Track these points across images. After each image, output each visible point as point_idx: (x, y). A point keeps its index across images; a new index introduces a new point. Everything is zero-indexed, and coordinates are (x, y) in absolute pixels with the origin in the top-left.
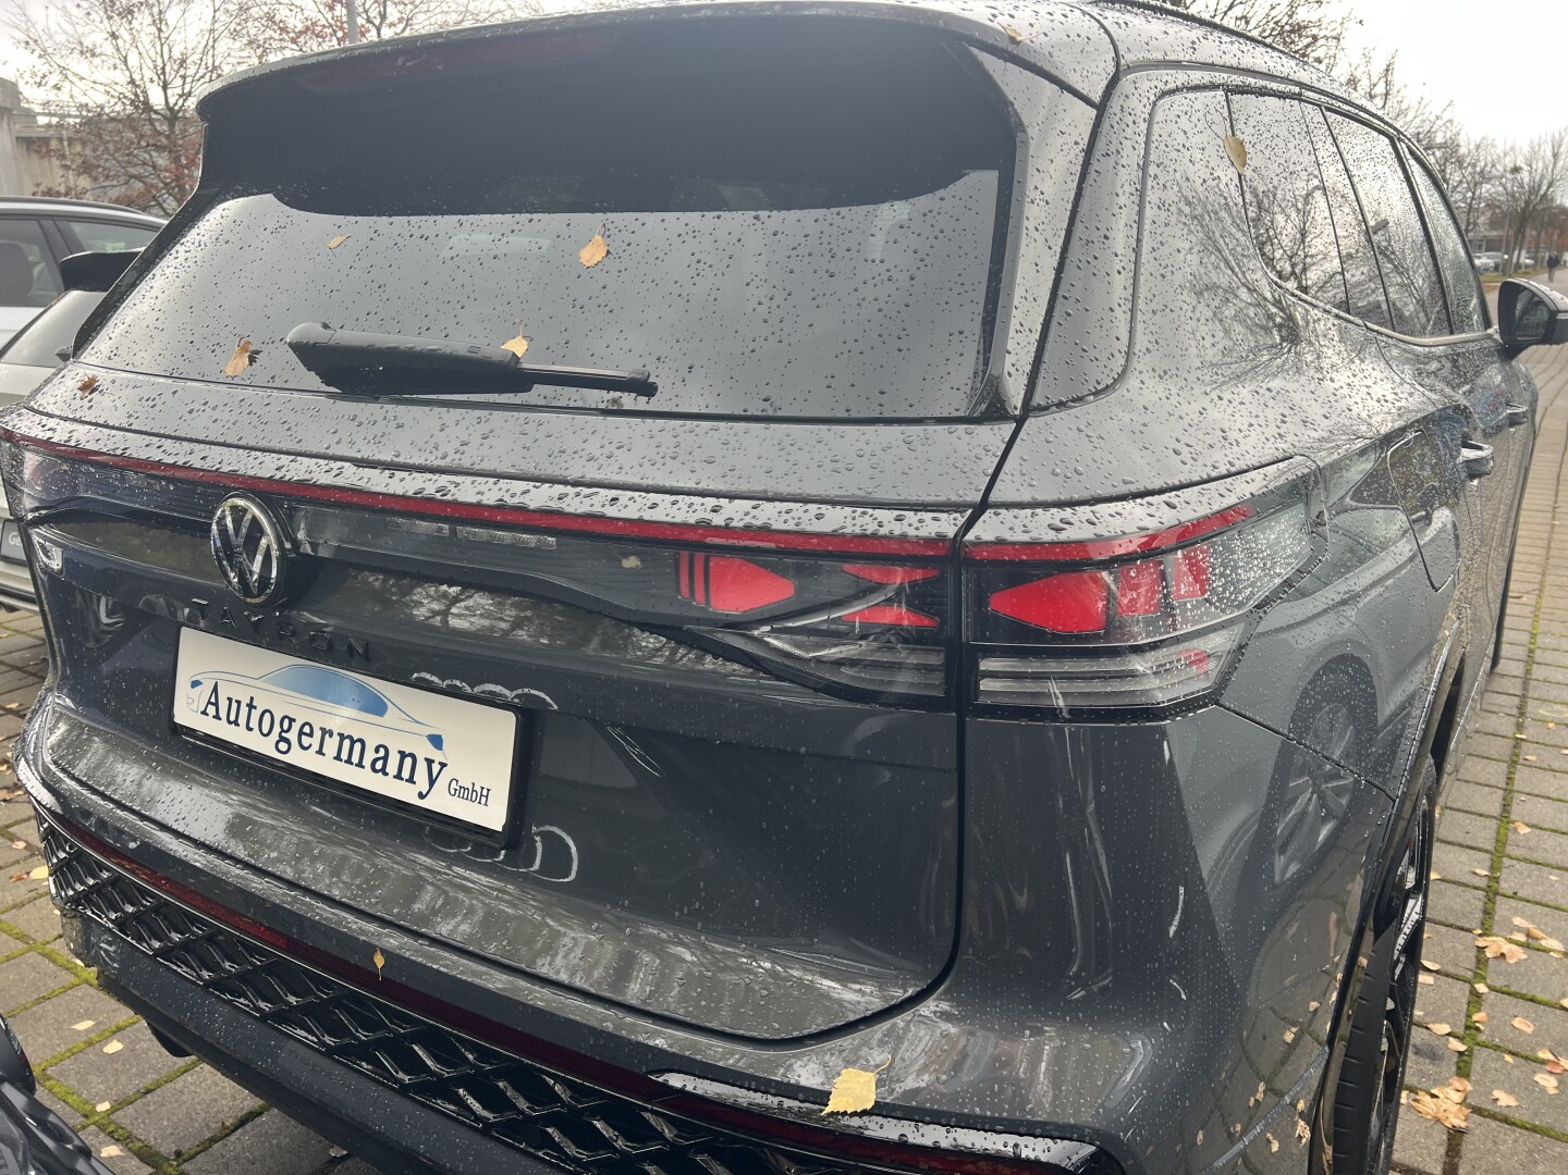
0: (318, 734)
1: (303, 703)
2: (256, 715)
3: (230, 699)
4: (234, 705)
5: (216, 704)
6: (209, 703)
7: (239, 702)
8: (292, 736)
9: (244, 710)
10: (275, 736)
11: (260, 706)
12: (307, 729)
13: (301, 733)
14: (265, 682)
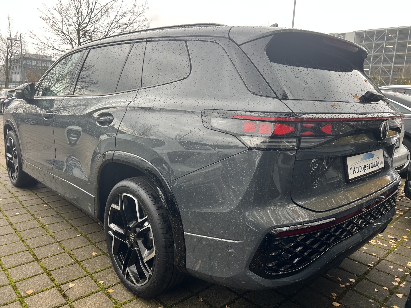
0: (369, 165)
1: (366, 161)
2: (361, 168)
3: (357, 168)
4: (358, 168)
5: (355, 171)
6: (354, 171)
7: (358, 167)
8: (366, 168)
9: (359, 168)
10: (364, 170)
11: (361, 166)
12: (367, 166)
13: (367, 167)
14: (362, 160)
